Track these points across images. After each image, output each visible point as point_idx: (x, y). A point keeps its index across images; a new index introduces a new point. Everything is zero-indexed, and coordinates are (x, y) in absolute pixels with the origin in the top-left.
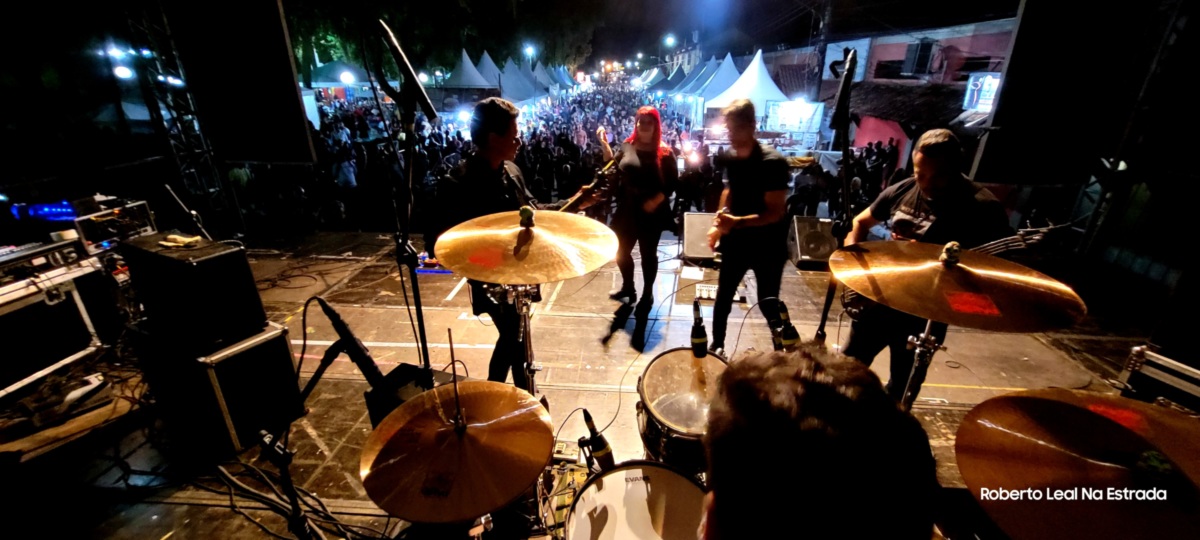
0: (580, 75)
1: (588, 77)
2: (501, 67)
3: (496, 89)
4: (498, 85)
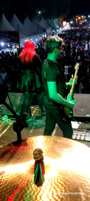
0: (64, 23)
1: (68, 23)
2: (22, 21)
3: (17, 31)
4: (18, 29)
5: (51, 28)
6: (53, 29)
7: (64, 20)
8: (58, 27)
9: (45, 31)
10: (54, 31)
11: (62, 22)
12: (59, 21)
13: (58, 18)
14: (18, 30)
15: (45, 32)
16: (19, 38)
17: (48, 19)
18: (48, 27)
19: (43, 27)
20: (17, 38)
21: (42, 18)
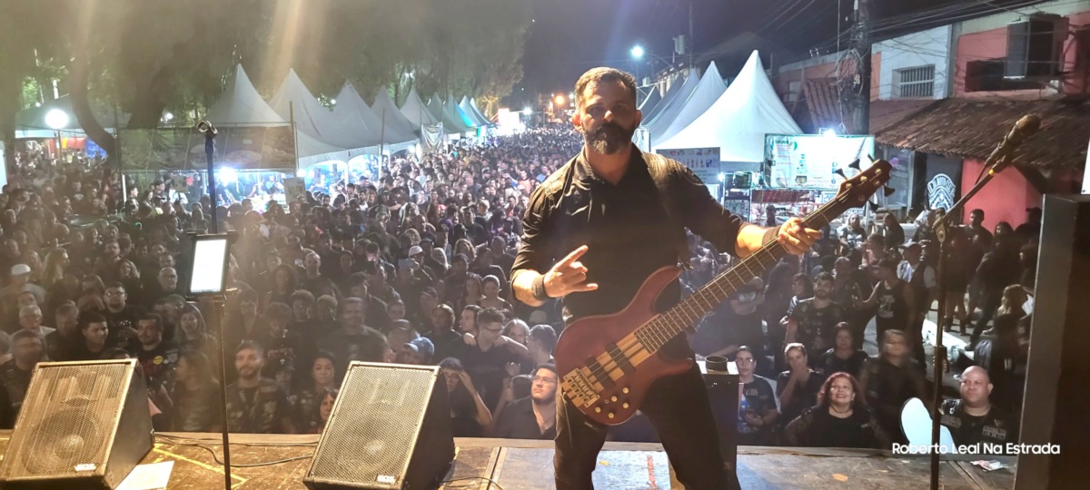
0: (504, 113)
1: (516, 114)
3: (285, 128)
4: (289, 120)
5: (440, 126)
6: (450, 128)
7: (504, 102)
8: (474, 125)
9: (418, 133)
10: (457, 136)
11: (494, 111)
12: (483, 106)
13: (481, 94)
14: (292, 122)
15: (418, 140)
16: (294, 153)
17: (437, 96)
18: (434, 120)
19: (412, 121)
20: (287, 151)
21: (413, 94)
